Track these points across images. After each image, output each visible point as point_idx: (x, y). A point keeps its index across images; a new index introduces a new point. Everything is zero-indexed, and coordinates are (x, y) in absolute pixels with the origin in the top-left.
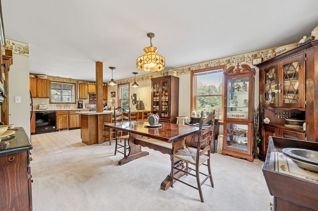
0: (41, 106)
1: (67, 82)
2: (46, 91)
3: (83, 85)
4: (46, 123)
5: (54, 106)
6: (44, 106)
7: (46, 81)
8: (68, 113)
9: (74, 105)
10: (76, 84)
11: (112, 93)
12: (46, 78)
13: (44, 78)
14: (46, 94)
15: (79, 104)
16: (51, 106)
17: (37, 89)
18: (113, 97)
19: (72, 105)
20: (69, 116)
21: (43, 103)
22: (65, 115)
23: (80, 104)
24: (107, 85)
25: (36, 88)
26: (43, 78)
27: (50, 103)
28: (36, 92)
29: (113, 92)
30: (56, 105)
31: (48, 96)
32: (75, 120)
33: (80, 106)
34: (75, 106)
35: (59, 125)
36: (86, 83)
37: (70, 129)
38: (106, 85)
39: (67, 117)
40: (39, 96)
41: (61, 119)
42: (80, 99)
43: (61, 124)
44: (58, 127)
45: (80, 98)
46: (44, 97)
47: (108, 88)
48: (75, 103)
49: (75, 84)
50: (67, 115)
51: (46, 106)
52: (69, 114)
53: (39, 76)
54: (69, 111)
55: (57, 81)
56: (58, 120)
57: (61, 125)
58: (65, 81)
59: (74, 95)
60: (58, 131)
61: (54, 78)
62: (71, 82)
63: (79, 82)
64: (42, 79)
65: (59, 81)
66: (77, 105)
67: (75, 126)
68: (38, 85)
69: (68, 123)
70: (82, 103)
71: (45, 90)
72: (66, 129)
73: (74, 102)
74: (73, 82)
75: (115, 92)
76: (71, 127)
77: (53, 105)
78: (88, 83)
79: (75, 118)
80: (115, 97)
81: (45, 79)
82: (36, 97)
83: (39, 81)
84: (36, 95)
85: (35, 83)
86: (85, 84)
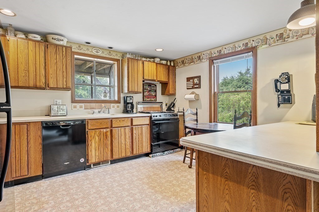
0: (55, 108)
1: (104, 55)
2: (65, 73)
3: (136, 62)
4: (65, 138)
5: (81, 107)
6: (61, 107)
7: (64, 49)
8: (109, 125)
9: (116, 105)
10: (119, 60)
11: (188, 79)
12: (64, 43)
13: (61, 43)
14: (65, 79)
15: (126, 103)
16: (75, 107)
17: (47, 67)
18: (193, 88)
19: (113, 107)
20: (111, 131)
21: (58, 101)
22: (105, 130)
23: (128, 103)
24: (174, 64)
25: (45, 65)
26: (58, 43)
27: (73, 101)
28: (45, 76)
29: (193, 78)
30: (83, 105)
31: (70, 85)
32: (123, 142)
33: (128, 107)
34: (118, 107)
35: (94, 154)
36: (139, 58)
37: (114, 162)
38: (172, 64)
39: (109, 134)
40: (51, 85)
41: (97, 138)
42: (129, 92)
43: (96, 150)
44: (90, 158)
45: (130, 90)
46: (62, 87)
47: (176, 70)
48: (118, 102)
49: (117, 60)
50: (108, 130)
51: (65, 107)
52: (112, 127)
53: (50, 38)
54: (111, 120)
55: (86, 52)
56: (90, 143)
57: (97, 154)
58: (100, 54)
59: (116, 84)
60: (89, 167)
61: (79, 46)
62: (110, 57)
63: (128, 56)
64: (57, 46)
65: (89, 53)
66: (122, 105)
67: (123, 155)
68: (49, 59)
69: (109, 148)
70: (131, 101)
71: (63, 72)
72: (105, 162)
73: (116, 99)
74: (116, 57)
75: (199, 77)
76: (116, 157)
77: (78, 105)
78: (144, 59)
79: (123, 137)
80: (200, 87)
81: (62, 46)
82: (44, 86)
83: (51, 50)
84: (44, 81)
85: (42, 54)
86: (137, 60)
